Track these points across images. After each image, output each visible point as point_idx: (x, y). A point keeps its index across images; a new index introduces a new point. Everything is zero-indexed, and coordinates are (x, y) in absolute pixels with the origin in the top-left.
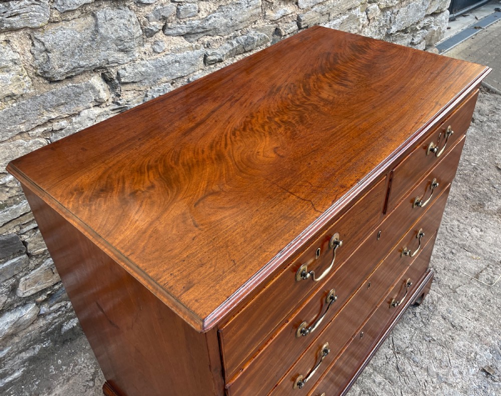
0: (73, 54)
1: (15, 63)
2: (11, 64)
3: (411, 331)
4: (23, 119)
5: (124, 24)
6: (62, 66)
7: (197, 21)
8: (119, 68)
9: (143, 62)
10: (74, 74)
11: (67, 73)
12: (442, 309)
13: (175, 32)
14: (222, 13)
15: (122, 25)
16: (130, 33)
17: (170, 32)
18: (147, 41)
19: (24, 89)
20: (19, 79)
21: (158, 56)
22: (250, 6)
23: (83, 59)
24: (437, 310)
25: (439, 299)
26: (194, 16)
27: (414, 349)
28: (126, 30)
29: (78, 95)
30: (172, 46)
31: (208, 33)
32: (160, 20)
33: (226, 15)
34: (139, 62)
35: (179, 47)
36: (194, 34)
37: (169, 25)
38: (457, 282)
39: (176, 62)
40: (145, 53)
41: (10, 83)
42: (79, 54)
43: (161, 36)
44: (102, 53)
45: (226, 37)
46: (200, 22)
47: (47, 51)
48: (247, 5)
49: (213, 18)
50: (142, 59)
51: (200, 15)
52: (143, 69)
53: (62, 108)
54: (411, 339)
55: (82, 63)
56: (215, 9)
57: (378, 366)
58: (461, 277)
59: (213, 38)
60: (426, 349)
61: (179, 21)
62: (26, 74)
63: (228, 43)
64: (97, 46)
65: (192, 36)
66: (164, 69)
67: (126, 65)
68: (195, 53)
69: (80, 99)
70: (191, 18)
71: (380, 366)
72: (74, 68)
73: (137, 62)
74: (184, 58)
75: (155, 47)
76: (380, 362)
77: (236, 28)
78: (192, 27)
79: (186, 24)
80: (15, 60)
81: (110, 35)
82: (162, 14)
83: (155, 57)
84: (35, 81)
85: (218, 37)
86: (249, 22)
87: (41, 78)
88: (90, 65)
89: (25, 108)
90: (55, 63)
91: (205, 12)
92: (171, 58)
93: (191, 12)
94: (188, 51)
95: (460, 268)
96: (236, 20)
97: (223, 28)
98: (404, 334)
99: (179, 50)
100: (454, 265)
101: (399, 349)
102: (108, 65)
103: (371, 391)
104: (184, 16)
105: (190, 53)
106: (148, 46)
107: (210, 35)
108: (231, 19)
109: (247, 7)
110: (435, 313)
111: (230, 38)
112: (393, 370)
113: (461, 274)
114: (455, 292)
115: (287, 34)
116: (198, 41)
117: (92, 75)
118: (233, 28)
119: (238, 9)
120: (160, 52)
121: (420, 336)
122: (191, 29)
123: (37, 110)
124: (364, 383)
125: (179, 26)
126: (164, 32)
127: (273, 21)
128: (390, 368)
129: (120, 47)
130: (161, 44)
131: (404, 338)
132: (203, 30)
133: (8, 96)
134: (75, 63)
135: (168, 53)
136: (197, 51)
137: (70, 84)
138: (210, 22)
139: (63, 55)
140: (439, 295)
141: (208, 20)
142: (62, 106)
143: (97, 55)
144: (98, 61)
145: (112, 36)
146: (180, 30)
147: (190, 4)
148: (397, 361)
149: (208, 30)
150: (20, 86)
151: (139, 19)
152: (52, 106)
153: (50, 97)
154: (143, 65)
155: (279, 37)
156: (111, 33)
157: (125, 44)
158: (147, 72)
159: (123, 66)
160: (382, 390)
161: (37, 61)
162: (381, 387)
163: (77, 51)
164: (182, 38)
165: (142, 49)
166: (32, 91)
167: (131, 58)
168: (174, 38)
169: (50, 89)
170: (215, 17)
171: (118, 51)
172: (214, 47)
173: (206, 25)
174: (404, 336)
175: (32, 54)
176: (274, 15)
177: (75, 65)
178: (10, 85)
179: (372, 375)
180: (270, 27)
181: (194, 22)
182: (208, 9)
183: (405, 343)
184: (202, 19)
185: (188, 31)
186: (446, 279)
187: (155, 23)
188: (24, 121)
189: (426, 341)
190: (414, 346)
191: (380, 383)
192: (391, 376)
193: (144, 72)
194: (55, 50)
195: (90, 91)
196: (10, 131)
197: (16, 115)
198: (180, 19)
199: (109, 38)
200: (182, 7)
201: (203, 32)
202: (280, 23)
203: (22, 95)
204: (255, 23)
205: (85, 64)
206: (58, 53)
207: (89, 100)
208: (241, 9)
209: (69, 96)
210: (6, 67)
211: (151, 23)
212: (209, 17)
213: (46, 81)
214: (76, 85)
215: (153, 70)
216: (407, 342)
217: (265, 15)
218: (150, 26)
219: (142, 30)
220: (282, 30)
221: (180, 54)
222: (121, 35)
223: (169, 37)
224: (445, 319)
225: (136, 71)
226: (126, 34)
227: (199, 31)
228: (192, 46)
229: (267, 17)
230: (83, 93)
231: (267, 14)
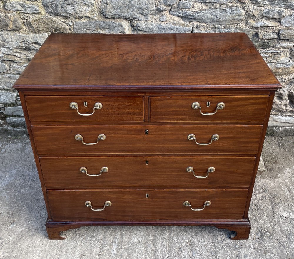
0: (117, 9)
1: (92, 5)
2: (90, 4)
3: (210, 244)
4: (89, 28)
5: (145, 2)
6: (110, 12)
7: (190, 12)
8: (139, 22)
9: (152, 23)
10: (115, 17)
11: (112, 16)
12: (243, 252)
13: (175, 13)
14: (210, 12)
15: (144, 2)
16: (147, 7)
17: (173, 13)
18: (157, 14)
19: (93, 16)
20: (92, 12)
21: (161, 23)
22: (233, 13)
23: (121, 12)
24: (239, 249)
25: (249, 247)
26: (189, 9)
27: (199, 250)
28: (145, 5)
29: (114, 27)
30: (171, 20)
31: (198, 20)
32: (167, 5)
33: (212, 13)
34: (150, 22)
35: (176, 22)
36: (187, 18)
37: (173, 9)
38: (274, 251)
39: (171, 29)
40: (155, 19)
41: (88, 11)
42: (119, 9)
43: (167, 14)
44: (130, 12)
45: (212, 26)
46: (192, 12)
47: (107, 4)
48: (231, 12)
49: (202, 13)
50: (152, 22)
51: (193, 9)
52: (151, 27)
53: (106, 30)
54: (204, 246)
55: (119, 13)
56: (206, 9)
57: (173, 240)
58: (282, 252)
59: (201, 24)
60: (206, 256)
61: (179, 8)
62: (96, 10)
63: (213, 30)
64: (128, 8)
65: (187, 19)
66: (163, 30)
67: (143, 21)
68: (184, 28)
69: (115, 29)
70: (187, 9)
71: (174, 240)
72: (115, 15)
73: (149, 22)
74: (177, 29)
75: (161, 18)
76: (175, 239)
77: (220, 23)
78: (186, 14)
79: (182, 11)
80: (92, 3)
81: (136, 5)
82: (168, 3)
83: (159, 23)
84: (99, 14)
85: (204, 24)
86: (231, 23)
87: (102, 14)
88: (123, 16)
89: (91, 24)
90: (108, 10)
91: (198, 8)
92: (168, 26)
93: (186, 6)
94: (180, 26)
95: (289, 248)
96: (220, 19)
97: (209, 20)
98: (204, 242)
99: (175, 24)
100: (287, 243)
101: (192, 244)
102: (133, 19)
103: (156, 244)
104: (182, 7)
105: (181, 27)
106: (158, 17)
107: (199, 22)
108: (217, 17)
109: (231, 13)
110: (236, 250)
111: (215, 28)
112: (177, 247)
113: (284, 250)
114: (265, 253)
115: (264, 38)
116: (190, 23)
117: (124, 20)
118: (218, 22)
119: (223, 13)
120: (163, 21)
121: (211, 249)
122: (185, 15)
123: (95, 27)
124: (157, 239)
125: (178, 11)
126: (169, 12)
127: (253, 27)
128: (177, 245)
129: (140, 12)
130: (164, 17)
131: (202, 242)
132: (193, 18)
133: (87, 17)
134: (116, 12)
135: (168, 23)
136: (186, 27)
137: (112, 21)
138: (198, 15)
139: (113, 8)
140: (252, 246)
141: (198, 13)
142: (107, 29)
143: (127, 12)
144: (127, 15)
145: (137, 6)
146: (178, 14)
147: (187, 2)
148: (184, 246)
149: (196, 18)
150: (92, 14)
151: (156, 2)
152: (102, 27)
153: (102, 23)
154: (151, 25)
155: (257, 39)
156: (137, 4)
157: (144, 11)
158: (153, 28)
159: (141, 22)
160: (161, 248)
161: (102, 7)
162: (163, 247)
163: (119, 8)
164: (180, 18)
165: (155, 17)
166: (96, 18)
167: (146, 19)
168: (174, 17)
169: (104, 20)
170: (203, 13)
171: (139, 14)
172: (201, 30)
173: (196, 15)
174: (203, 242)
175: (101, 3)
176: (255, 24)
177: (116, 13)
178: (88, 12)
179: (165, 240)
180: (249, 30)
181: (188, 12)
182: (200, 8)
183: (199, 245)
184: (194, 11)
185: (183, 15)
186: (269, 244)
187: (163, 6)
188: (89, 29)
189: (211, 254)
190: (201, 249)
191: (164, 245)
192: (173, 248)
193: (151, 28)
194: (110, 4)
195: (120, 27)
196: (83, 31)
197: (87, 25)
198: (180, 8)
199: (135, 6)
200: (182, 2)
201: (193, 19)
202: (259, 30)
203: (92, 18)
204: (237, 25)
205: (121, 14)
206: (111, 6)
207: (119, 31)
208: (225, 13)
209: (110, 26)
210: (88, 5)
211: (161, 5)
212: (199, 11)
213: (103, 16)
214: (115, 22)
215: (157, 29)
216: (201, 245)
217: (247, 22)
218: (160, 7)
219: (156, 7)
220: (260, 35)
221: (174, 26)
222: (142, 6)
223: (171, 15)
224: (237, 256)
225: (146, 26)
226: (145, 7)
227: (191, 17)
228: (184, 25)
229: (248, 23)
230: (117, 27)
231: (248, 21)
